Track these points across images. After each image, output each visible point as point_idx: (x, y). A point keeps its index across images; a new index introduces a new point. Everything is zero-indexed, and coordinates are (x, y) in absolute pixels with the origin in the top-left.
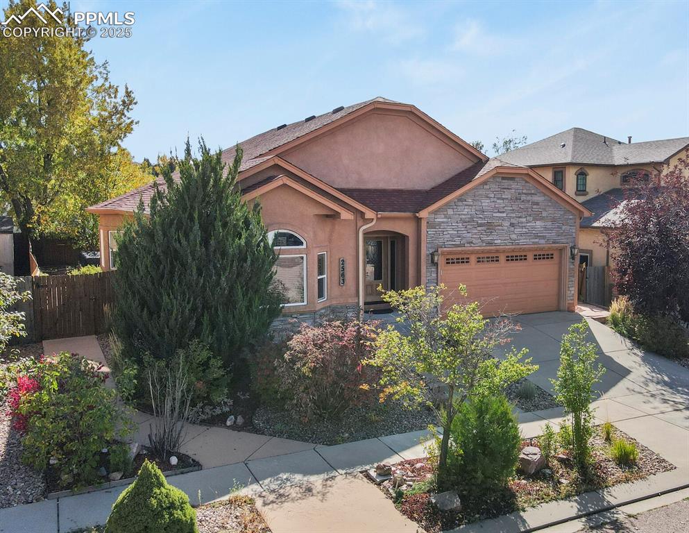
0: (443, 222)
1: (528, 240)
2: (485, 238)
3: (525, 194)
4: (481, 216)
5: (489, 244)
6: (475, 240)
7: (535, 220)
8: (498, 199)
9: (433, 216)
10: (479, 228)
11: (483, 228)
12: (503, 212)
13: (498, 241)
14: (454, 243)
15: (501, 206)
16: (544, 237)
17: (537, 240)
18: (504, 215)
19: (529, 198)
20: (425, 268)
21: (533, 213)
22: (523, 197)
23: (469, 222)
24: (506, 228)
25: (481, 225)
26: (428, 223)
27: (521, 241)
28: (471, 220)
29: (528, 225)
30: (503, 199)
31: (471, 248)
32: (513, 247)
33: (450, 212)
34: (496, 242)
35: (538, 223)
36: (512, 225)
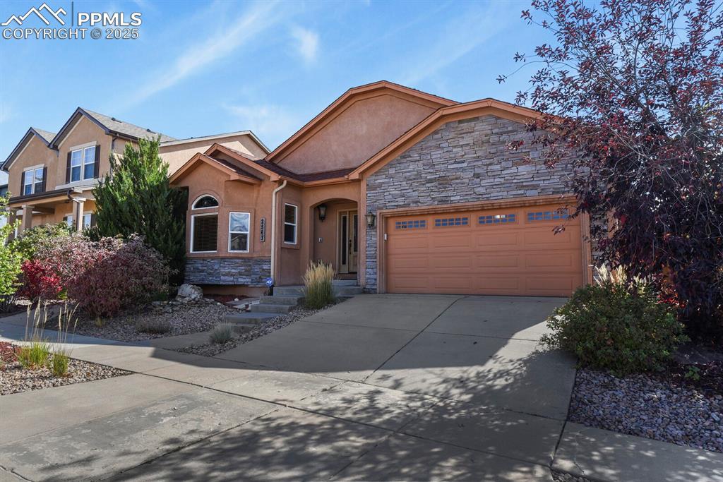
0: (384, 183)
1: (505, 193)
2: (436, 195)
3: (497, 134)
4: (432, 171)
5: (442, 201)
6: (424, 197)
7: (516, 164)
8: (455, 147)
9: (373, 178)
10: (428, 185)
11: (432, 184)
12: (463, 162)
13: (457, 197)
14: (396, 204)
15: (460, 154)
16: (535, 187)
17: (522, 192)
18: (465, 165)
19: (504, 137)
20: (364, 231)
21: (511, 156)
22: (493, 139)
23: (414, 179)
24: (467, 181)
25: (430, 181)
26: (367, 185)
27: (492, 195)
28: (419, 175)
29: (503, 172)
30: (462, 146)
31: (419, 208)
32: (479, 203)
33: (392, 171)
34: (452, 198)
35: (521, 168)
36: (477, 176)
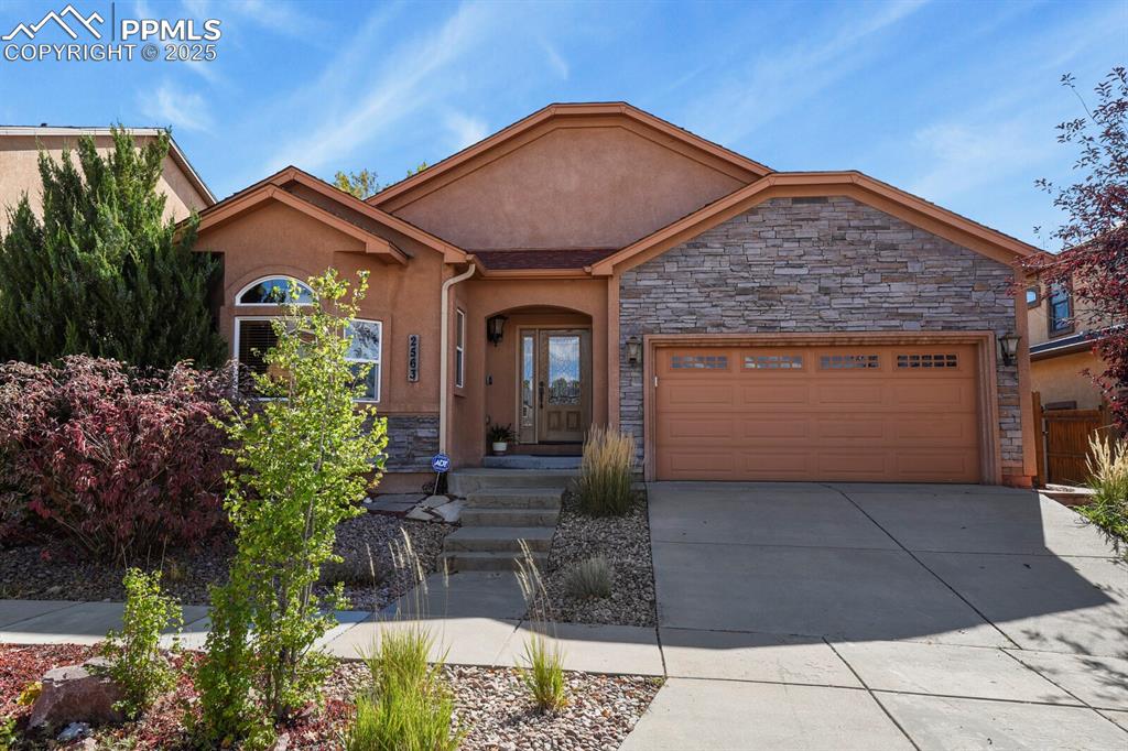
0: (655, 287)
1: (870, 323)
2: (753, 316)
3: (858, 228)
4: (746, 275)
5: (765, 328)
6: (732, 319)
7: (887, 279)
8: (787, 240)
9: (634, 275)
10: (739, 298)
11: (748, 297)
12: (801, 266)
13: (791, 323)
14: (680, 325)
15: (796, 253)
16: (915, 317)
17: (896, 323)
18: (804, 271)
19: (867, 235)
20: (616, 370)
21: (880, 265)
22: (851, 235)
23: (714, 285)
24: (808, 297)
25: (744, 292)
26: (622, 288)
27: (850, 324)
28: (722, 281)
29: (866, 290)
30: (799, 240)
31: (719, 336)
32: (829, 334)
33: (671, 268)
34: (782, 324)
35: (895, 287)
36: (825, 291)
